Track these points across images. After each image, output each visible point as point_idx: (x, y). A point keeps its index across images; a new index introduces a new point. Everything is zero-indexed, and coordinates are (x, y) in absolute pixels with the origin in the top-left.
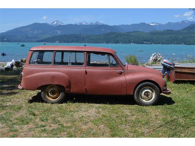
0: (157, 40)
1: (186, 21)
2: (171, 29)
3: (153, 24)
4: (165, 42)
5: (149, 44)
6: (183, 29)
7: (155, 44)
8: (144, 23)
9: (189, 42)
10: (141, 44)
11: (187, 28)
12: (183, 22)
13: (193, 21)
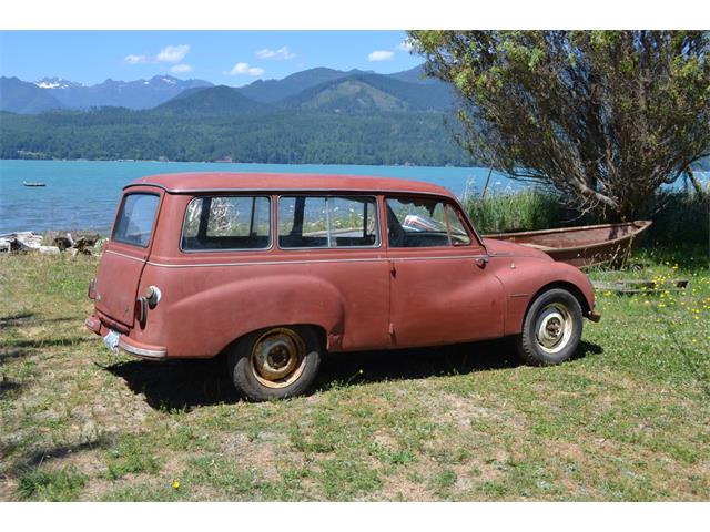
0: (69, 145)
1: (167, 77)
2: (116, 105)
3: (51, 86)
4: (97, 152)
5: (38, 158)
6: (160, 107)
7: (65, 160)
8: (14, 78)
9: (183, 150)
10: (8, 158)
11: (171, 104)
12: (157, 80)
13: (191, 81)
